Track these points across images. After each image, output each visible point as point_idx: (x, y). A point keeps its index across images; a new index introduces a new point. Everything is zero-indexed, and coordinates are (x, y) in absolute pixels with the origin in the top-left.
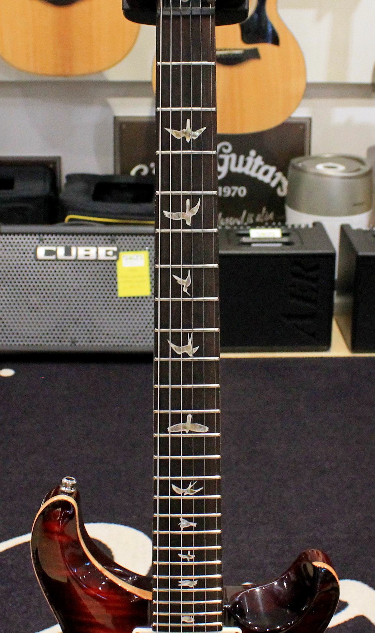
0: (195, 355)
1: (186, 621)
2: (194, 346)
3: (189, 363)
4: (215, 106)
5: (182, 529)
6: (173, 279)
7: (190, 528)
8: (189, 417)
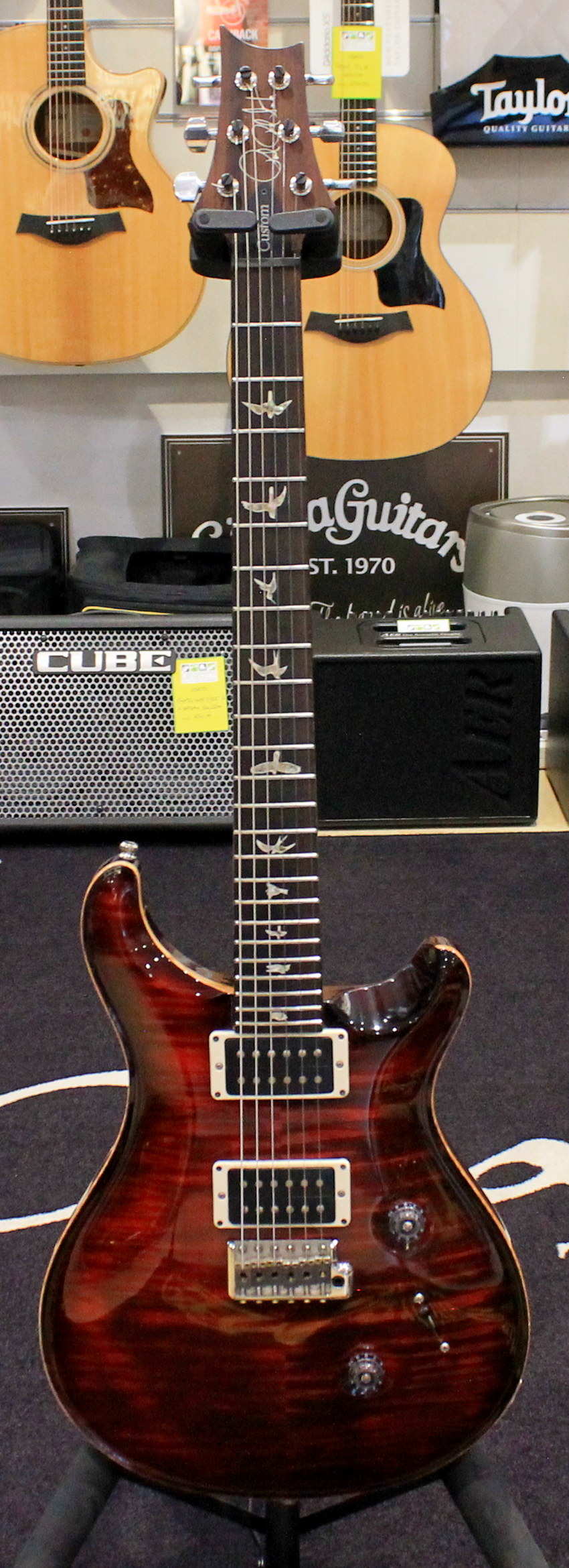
0: (283, 677)
1: (277, 1018)
2: (282, 666)
3: (274, 687)
4: (302, 374)
5: (270, 897)
6: (255, 584)
7: (280, 896)
8: (277, 755)
